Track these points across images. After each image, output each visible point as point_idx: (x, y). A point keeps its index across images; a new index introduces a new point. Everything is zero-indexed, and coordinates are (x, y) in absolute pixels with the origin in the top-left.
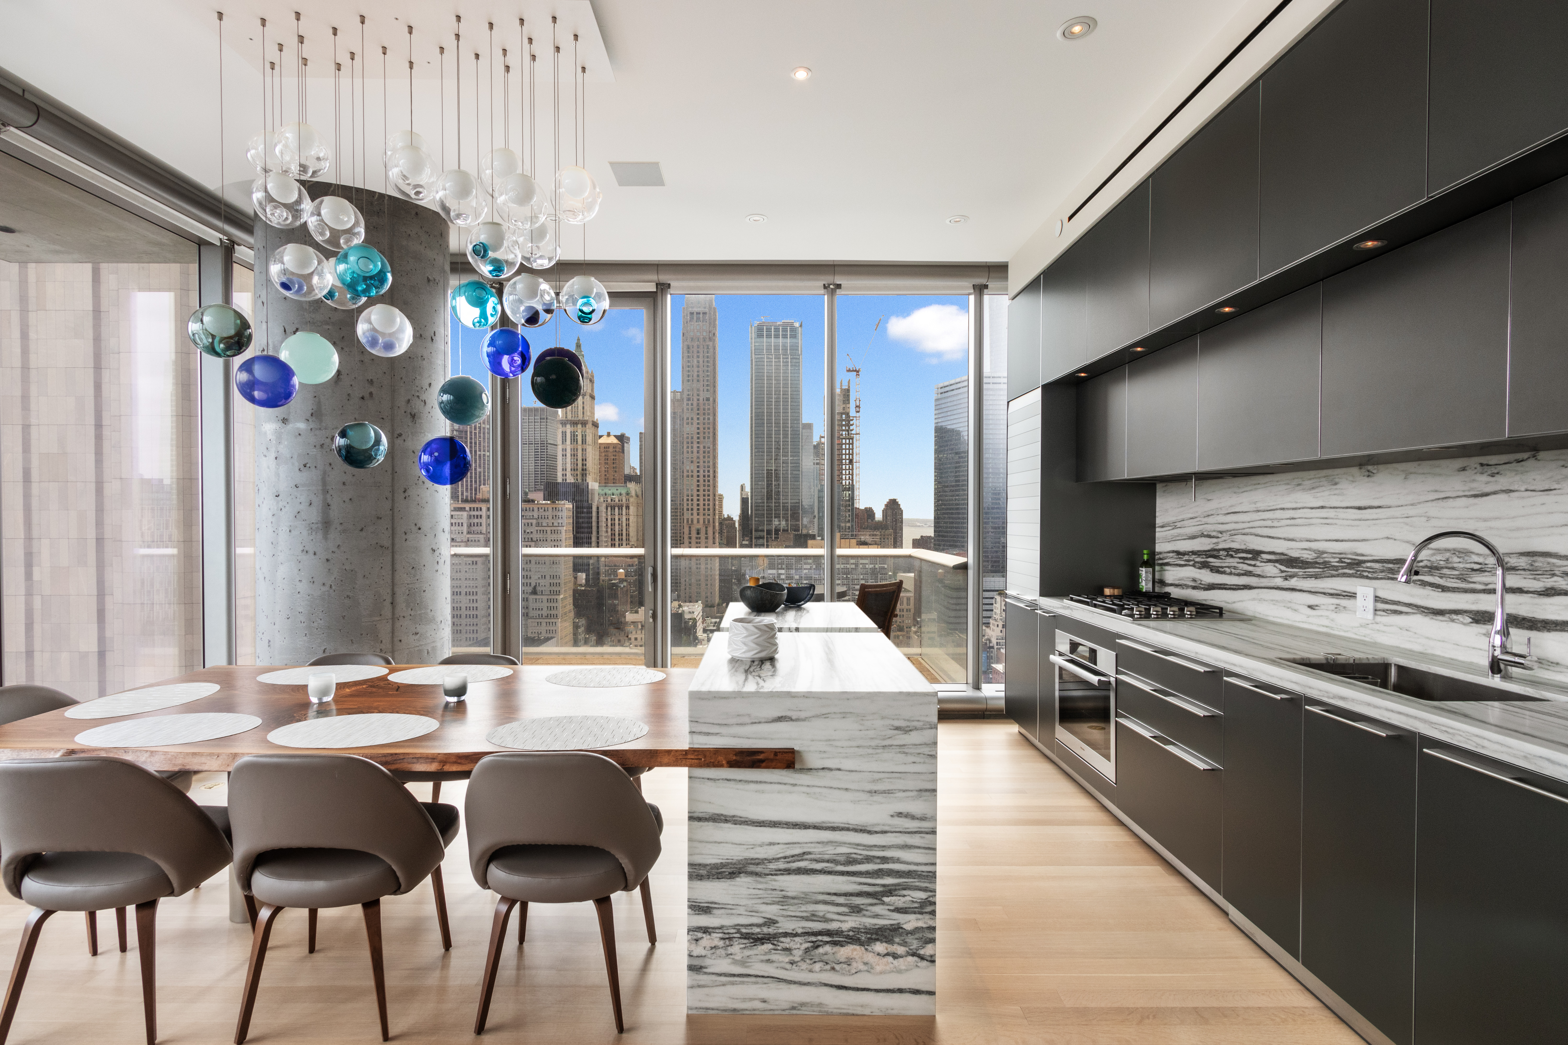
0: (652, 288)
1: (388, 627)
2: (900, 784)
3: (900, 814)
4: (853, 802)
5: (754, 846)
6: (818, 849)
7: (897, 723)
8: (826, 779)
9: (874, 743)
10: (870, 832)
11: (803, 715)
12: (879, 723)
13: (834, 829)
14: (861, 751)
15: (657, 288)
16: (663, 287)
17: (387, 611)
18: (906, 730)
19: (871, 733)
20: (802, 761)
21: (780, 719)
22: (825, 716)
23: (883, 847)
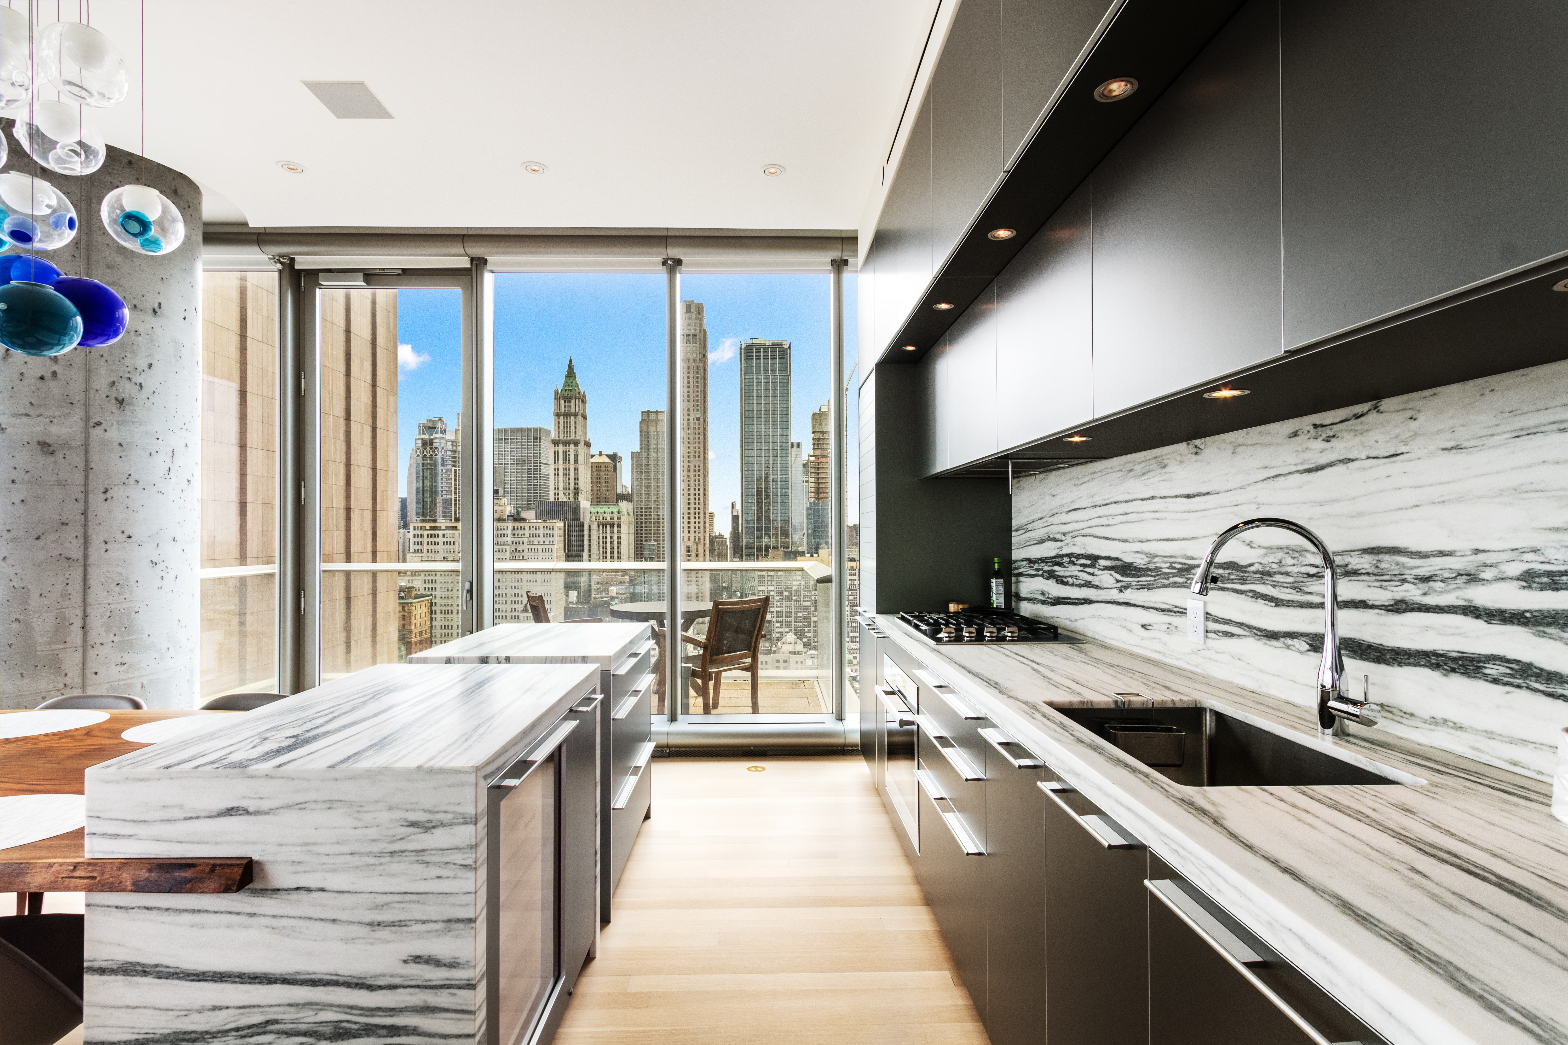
0: (464, 263)
1: (78, 656)
2: (417, 912)
3: (417, 959)
4: (345, 940)
5: (187, 1013)
6: (291, 1015)
7: (413, 817)
8: (301, 905)
9: (376, 848)
10: (370, 988)
11: (265, 805)
12: (384, 817)
13: (314, 983)
14: (355, 861)
15: (472, 263)
16: (479, 263)
17: (75, 636)
18: (427, 827)
19: (372, 833)
20: (264, 877)
21: (230, 812)
22: (300, 806)
23: (392, 1011)
